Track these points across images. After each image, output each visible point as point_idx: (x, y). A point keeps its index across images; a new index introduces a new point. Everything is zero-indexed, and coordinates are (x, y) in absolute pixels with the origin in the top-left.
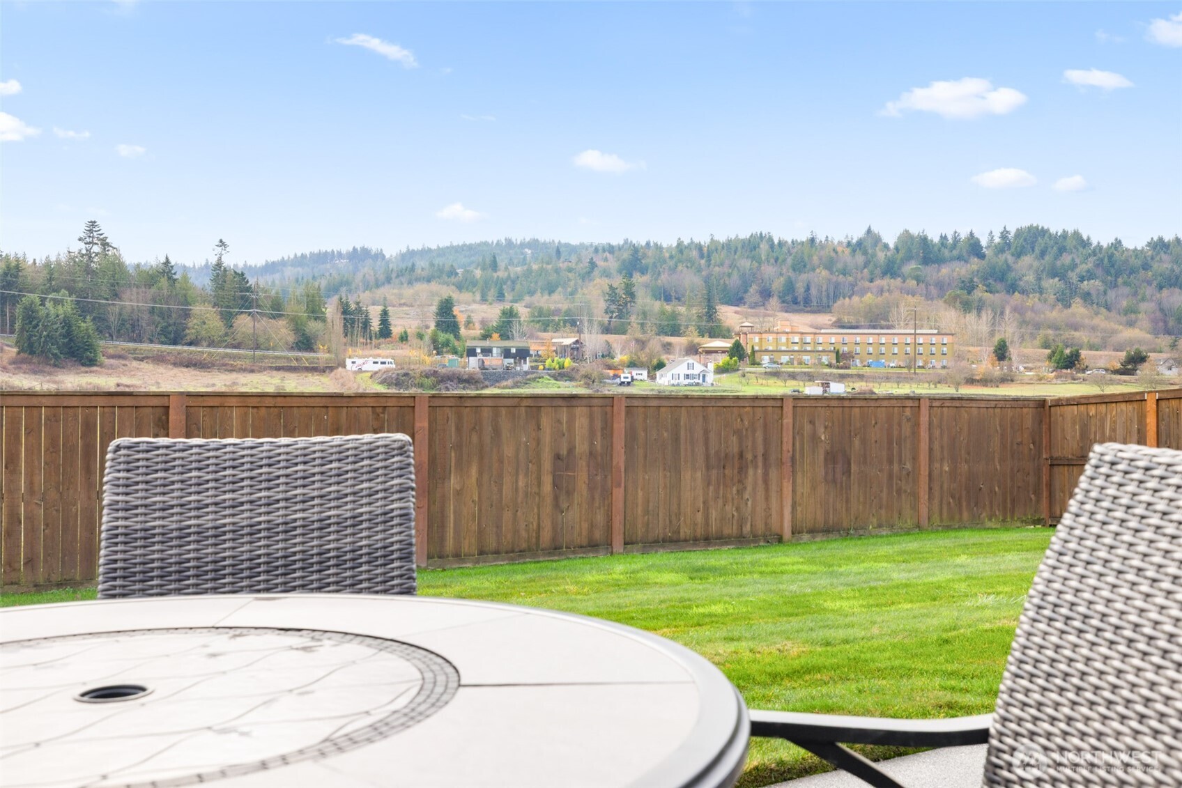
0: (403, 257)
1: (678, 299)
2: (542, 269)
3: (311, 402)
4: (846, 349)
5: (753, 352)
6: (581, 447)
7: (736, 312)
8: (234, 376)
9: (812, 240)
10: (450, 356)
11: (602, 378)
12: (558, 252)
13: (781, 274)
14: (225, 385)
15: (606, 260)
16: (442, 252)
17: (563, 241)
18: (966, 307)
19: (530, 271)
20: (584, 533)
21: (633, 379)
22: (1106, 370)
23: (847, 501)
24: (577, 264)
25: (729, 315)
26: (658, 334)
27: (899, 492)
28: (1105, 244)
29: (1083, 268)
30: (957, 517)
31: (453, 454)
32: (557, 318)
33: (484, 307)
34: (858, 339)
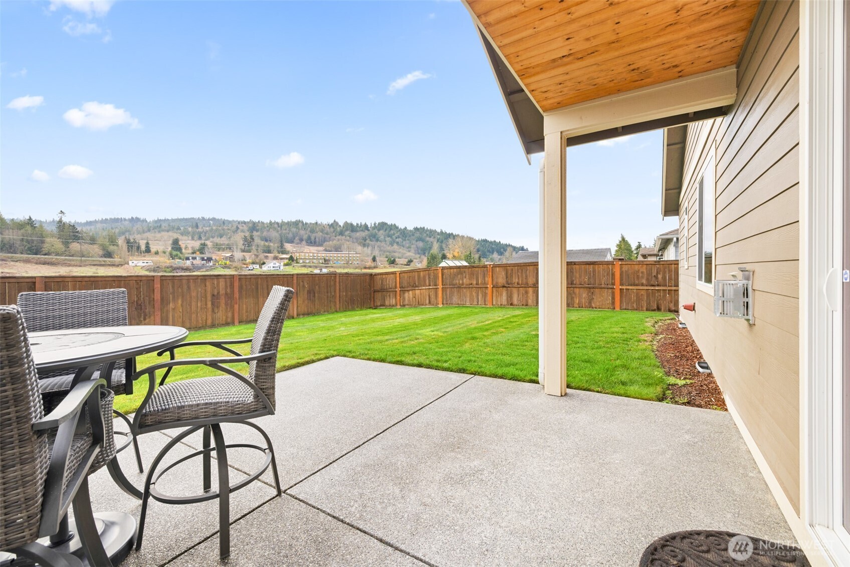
0: (156, 222)
1: (270, 241)
2: (217, 229)
3: (107, 279)
4: (327, 258)
5: (297, 259)
6: (222, 292)
7: (291, 246)
8: (70, 268)
9: (317, 223)
10: (178, 260)
11: (241, 268)
12: (224, 223)
13: (306, 234)
14: (66, 272)
15: (243, 226)
16: (173, 220)
17: (226, 219)
18: (364, 245)
19: (211, 230)
20: (224, 320)
21: (253, 268)
22: (402, 264)
23: (314, 305)
24: (231, 227)
25: (288, 246)
26: (263, 253)
27: (330, 301)
28: (402, 228)
29: (397, 235)
30: (348, 308)
31: (171, 296)
32: (223, 247)
33: (193, 242)
34: (331, 255)
